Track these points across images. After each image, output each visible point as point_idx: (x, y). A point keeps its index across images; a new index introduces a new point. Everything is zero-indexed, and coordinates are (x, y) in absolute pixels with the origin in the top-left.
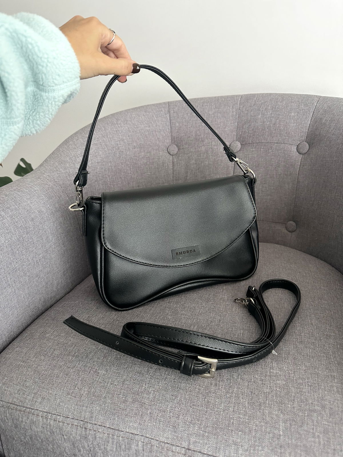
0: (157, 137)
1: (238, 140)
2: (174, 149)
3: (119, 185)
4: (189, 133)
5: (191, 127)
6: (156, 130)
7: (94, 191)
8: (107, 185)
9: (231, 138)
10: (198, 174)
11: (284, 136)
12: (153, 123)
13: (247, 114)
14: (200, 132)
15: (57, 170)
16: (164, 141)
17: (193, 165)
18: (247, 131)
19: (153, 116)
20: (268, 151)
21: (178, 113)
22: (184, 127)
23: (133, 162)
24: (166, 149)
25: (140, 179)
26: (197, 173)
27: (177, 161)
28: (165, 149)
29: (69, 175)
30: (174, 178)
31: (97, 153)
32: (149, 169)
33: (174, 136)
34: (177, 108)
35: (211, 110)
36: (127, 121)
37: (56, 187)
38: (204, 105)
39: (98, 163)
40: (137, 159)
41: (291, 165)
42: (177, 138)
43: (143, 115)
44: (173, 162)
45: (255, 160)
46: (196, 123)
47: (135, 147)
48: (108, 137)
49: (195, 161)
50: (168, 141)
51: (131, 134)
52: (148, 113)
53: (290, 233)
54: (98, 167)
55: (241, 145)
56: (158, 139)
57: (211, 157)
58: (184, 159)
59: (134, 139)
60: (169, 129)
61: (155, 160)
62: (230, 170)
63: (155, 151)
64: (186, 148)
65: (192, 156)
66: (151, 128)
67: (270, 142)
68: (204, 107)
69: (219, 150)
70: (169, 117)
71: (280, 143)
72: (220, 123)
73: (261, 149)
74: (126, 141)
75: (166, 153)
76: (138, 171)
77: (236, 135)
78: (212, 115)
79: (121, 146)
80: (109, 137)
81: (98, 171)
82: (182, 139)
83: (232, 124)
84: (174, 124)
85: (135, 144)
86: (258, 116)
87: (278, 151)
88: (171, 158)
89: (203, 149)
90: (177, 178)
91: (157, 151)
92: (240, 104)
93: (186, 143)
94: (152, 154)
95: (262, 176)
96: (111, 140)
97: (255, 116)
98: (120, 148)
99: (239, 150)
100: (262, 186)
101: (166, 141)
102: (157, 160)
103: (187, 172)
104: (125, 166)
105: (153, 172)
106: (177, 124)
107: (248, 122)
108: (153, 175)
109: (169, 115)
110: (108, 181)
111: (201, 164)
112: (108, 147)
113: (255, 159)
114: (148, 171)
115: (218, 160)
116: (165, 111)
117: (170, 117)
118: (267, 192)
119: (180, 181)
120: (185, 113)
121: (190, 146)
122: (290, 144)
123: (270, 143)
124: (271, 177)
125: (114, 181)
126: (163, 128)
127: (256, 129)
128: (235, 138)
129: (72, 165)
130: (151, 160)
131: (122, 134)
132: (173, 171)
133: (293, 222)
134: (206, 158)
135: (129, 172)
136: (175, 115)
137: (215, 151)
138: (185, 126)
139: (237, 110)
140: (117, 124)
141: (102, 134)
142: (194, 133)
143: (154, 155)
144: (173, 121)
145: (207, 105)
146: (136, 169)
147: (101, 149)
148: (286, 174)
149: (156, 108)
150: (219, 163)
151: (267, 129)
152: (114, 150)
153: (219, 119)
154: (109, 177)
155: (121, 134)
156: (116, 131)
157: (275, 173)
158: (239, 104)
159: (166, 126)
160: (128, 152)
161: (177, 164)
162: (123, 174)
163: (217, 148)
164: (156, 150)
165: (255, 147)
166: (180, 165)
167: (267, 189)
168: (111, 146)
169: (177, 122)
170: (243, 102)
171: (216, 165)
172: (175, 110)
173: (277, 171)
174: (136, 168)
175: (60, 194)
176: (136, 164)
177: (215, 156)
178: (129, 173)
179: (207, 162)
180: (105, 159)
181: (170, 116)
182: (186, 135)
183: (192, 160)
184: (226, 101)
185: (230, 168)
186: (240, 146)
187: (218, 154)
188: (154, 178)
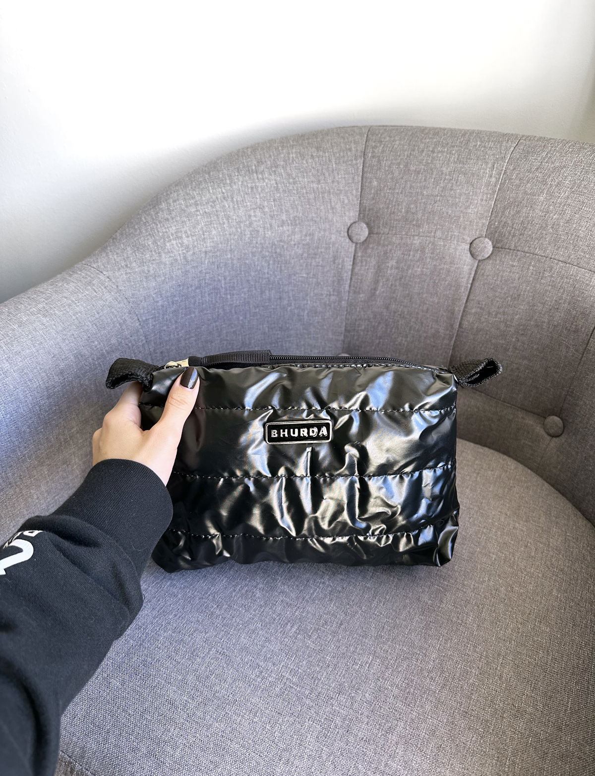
0: (331, 205)
1: (490, 235)
2: (362, 232)
3: (243, 295)
4: (395, 205)
5: (401, 193)
6: (332, 191)
7: (192, 306)
8: (219, 295)
9: (477, 230)
10: (398, 287)
11: (582, 251)
12: (327, 174)
13: (518, 186)
14: (416, 207)
15: (126, 266)
16: (345, 213)
17: (391, 269)
18: (510, 224)
19: (330, 161)
20: (541, 274)
21: (381, 158)
22: (388, 191)
23: (276, 253)
24: (346, 230)
25: (285, 285)
26: (396, 286)
27: (362, 257)
28: (344, 228)
29: (146, 277)
30: (352, 288)
31: (208, 233)
32: (306, 266)
33: (364, 205)
34: (381, 148)
35: (448, 164)
36: (277, 167)
37: (119, 303)
38: (436, 150)
39: (206, 252)
40: (285, 247)
41: (582, 313)
42: (369, 210)
43: (312, 155)
44: (354, 256)
45: (514, 285)
46: (411, 187)
47: (283, 223)
48: (232, 201)
49: (397, 262)
50: (352, 214)
51: (280, 196)
52: (321, 153)
53: (549, 438)
54: (205, 261)
55: (494, 247)
56: (332, 208)
57: (428, 260)
58: (376, 254)
59: (283, 208)
60: (357, 189)
61: (320, 250)
62: (460, 292)
63: (322, 233)
64: (383, 234)
65: (393, 251)
66: (321, 186)
67: (550, 256)
68: (435, 155)
69: (449, 250)
70: (362, 164)
71: (569, 264)
72: (460, 195)
73: (529, 265)
74: (266, 209)
75: (344, 237)
76: (283, 268)
77: (488, 226)
78: (446, 175)
79: (256, 221)
80: (235, 199)
81: (203, 269)
82: (379, 215)
83: (484, 203)
84: (369, 181)
85: (284, 217)
86: (539, 196)
87: (562, 278)
88: (352, 249)
89: (417, 241)
90: (356, 288)
91: (327, 233)
92: (510, 161)
93: (386, 224)
94: (316, 238)
95: (521, 319)
96: (238, 207)
97: (533, 194)
98: (255, 224)
99: (488, 258)
100: (517, 338)
101: (347, 213)
102: (323, 250)
103: (376, 282)
104: (258, 259)
105: (312, 274)
106: (375, 183)
107: (516, 204)
108: (311, 280)
109: (362, 161)
110: (222, 287)
111: (407, 270)
112: (230, 221)
113: (512, 283)
114: (302, 269)
115: (441, 269)
116: (357, 150)
117: (363, 166)
118: (523, 351)
119: (361, 295)
120: (394, 161)
121: (392, 230)
122: (591, 271)
123: (551, 258)
124: (537, 326)
125: (233, 287)
126: (347, 188)
127: (528, 223)
128: (485, 230)
129: (156, 256)
130: (311, 251)
131: (262, 195)
132: (352, 275)
133: (558, 419)
134: (418, 261)
135: (266, 271)
136: (375, 162)
137: (438, 251)
138: (390, 189)
139: (501, 173)
140: (257, 173)
141: (223, 193)
142: (404, 207)
143: (319, 239)
144: (369, 175)
145: (442, 152)
146: (279, 266)
147: (215, 226)
148: (569, 328)
149: (340, 143)
150: (443, 276)
151: (552, 228)
152: (240, 228)
153: (459, 185)
154: (225, 279)
155: (260, 194)
156: (252, 188)
157: (546, 321)
158: (507, 161)
159: (353, 182)
160: (269, 233)
161: (362, 262)
162: (253, 274)
163: (445, 246)
164: (325, 230)
165: (519, 260)
166: (366, 266)
167: (526, 346)
168: (236, 220)
169: (376, 178)
170: (518, 157)
171: (435, 278)
172: (376, 151)
173: (551, 316)
174: (280, 263)
175: (123, 318)
176: (281, 255)
177: (436, 260)
178: (264, 273)
179: (419, 270)
180: (220, 245)
181: (364, 163)
182: (388, 208)
183: (391, 259)
184: (482, 149)
185: (463, 289)
186: (492, 249)
187: (444, 258)
188: (313, 285)
